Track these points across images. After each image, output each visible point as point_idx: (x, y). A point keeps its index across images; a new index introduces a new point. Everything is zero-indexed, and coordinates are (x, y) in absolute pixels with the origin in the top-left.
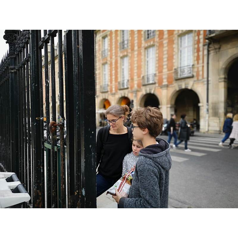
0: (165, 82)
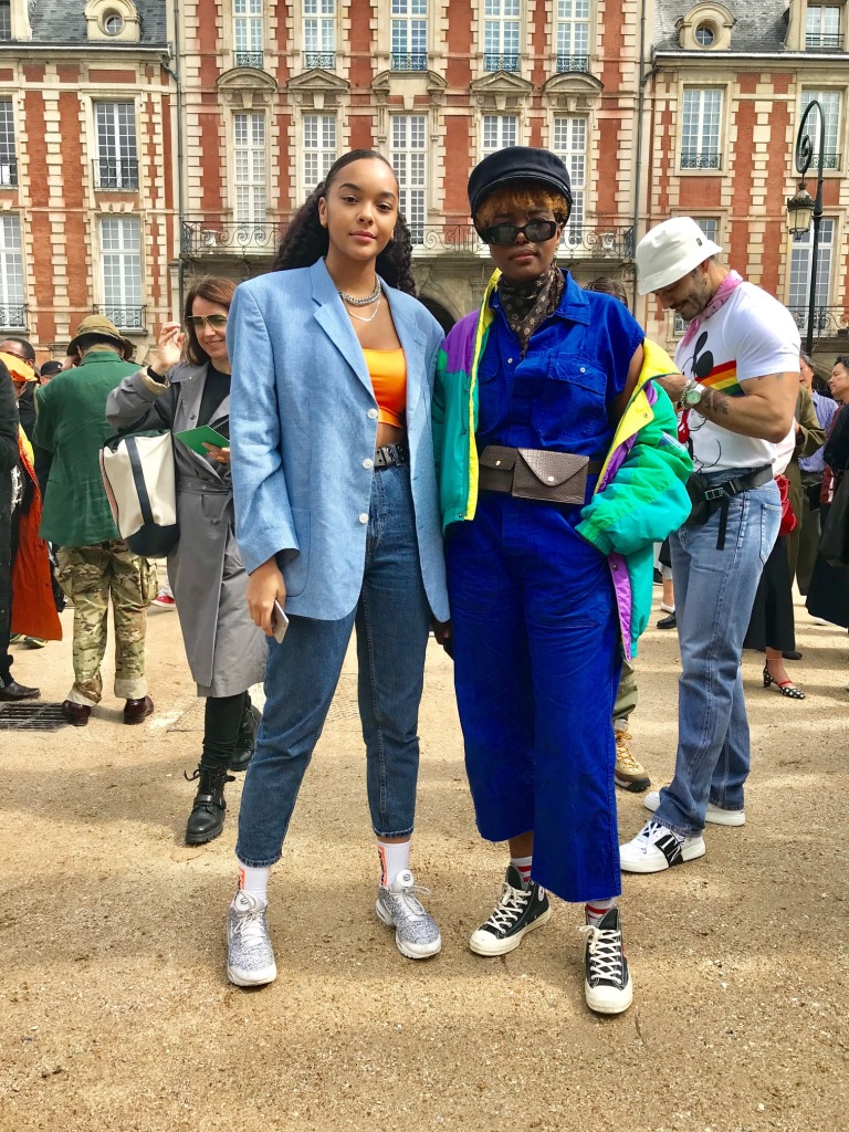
0: (64, 336)
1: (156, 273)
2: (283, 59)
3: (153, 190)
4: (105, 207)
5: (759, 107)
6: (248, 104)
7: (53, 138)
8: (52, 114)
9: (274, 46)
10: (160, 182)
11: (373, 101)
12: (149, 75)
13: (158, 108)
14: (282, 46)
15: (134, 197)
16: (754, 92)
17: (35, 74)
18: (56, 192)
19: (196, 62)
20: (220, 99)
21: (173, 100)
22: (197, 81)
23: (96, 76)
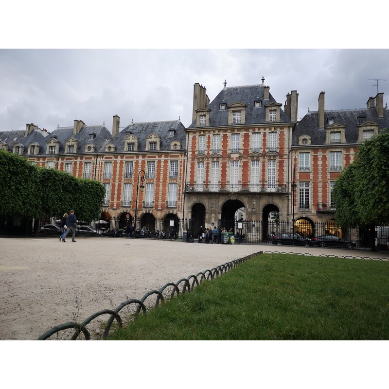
0: (160, 208)
1: (179, 195)
2: (208, 151)
3: (180, 178)
4: (170, 182)
5: (319, 156)
6: (201, 161)
7: (162, 168)
8: (162, 164)
9: (207, 149)
10: (182, 176)
11: (227, 159)
12: (182, 156)
13: (183, 162)
14: (208, 149)
15: (176, 180)
16: (317, 153)
17: (160, 157)
18: (161, 179)
19: (191, 153)
20: (195, 160)
21: (186, 160)
22: (191, 157)
23: (171, 156)
